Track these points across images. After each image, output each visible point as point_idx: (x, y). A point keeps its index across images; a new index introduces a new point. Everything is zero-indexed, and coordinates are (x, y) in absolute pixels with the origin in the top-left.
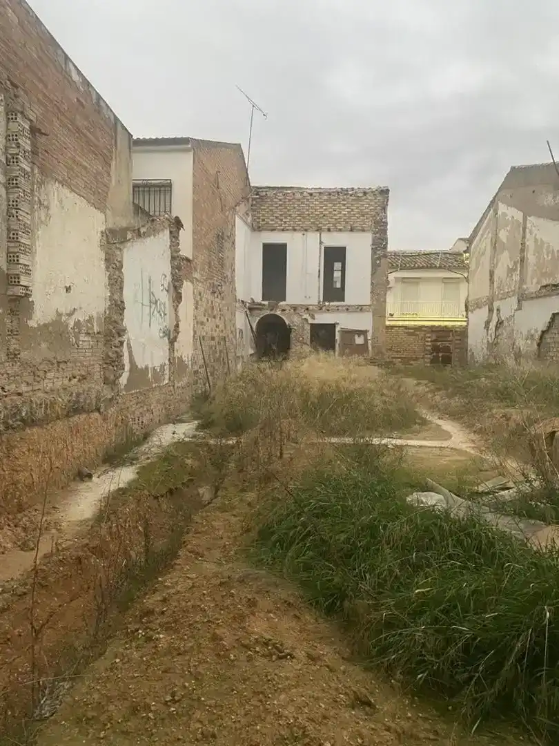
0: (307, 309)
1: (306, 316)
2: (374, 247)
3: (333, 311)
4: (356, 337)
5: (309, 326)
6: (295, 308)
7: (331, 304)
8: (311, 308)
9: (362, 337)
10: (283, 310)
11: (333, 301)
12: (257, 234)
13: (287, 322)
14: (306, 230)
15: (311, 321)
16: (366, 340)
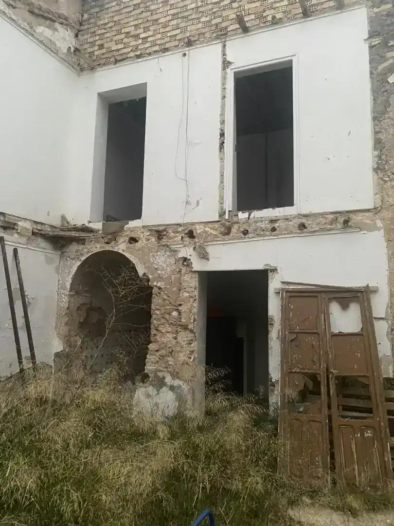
0: (191, 234)
1: (186, 252)
2: (376, 41)
3: (260, 233)
4: (335, 308)
5: (197, 275)
6: (160, 233)
7: (257, 214)
8: (199, 229)
9: (354, 310)
10: (133, 240)
11: (260, 208)
12: (86, 77)
13: (141, 271)
14: (189, 43)
15: (198, 265)
16: (368, 319)
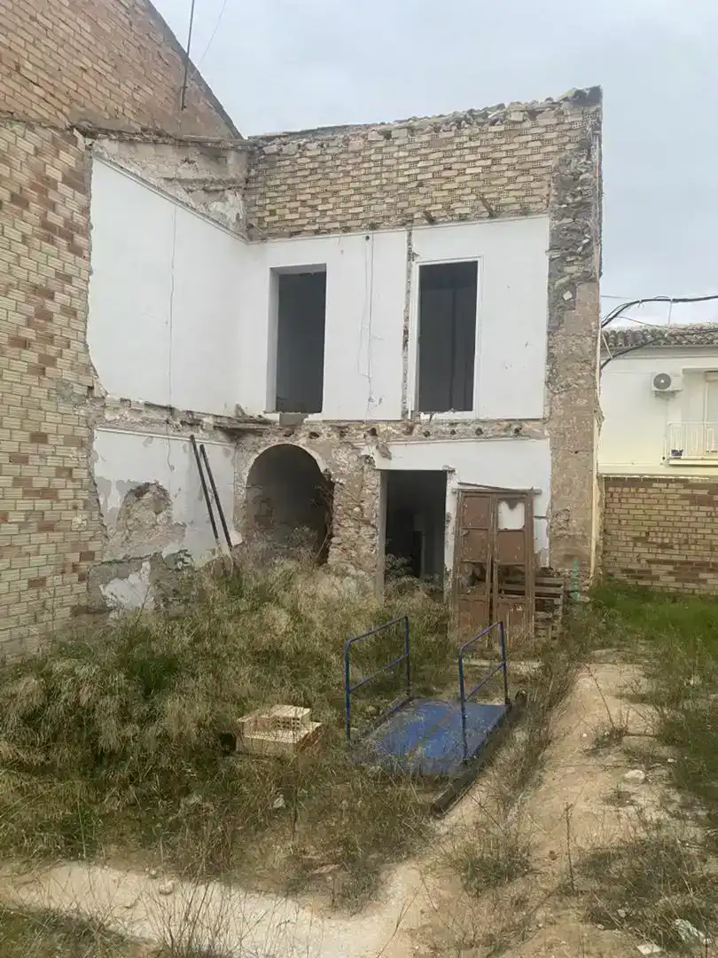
0: (373, 432)
1: (369, 450)
2: (556, 255)
3: (441, 436)
4: (503, 508)
5: (379, 473)
6: (341, 429)
7: (438, 416)
8: (382, 428)
9: (520, 508)
10: (314, 435)
11: (442, 410)
13: (322, 467)
14: (373, 227)
15: (381, 464)
16: (530, 517)
